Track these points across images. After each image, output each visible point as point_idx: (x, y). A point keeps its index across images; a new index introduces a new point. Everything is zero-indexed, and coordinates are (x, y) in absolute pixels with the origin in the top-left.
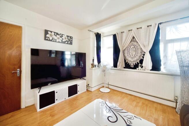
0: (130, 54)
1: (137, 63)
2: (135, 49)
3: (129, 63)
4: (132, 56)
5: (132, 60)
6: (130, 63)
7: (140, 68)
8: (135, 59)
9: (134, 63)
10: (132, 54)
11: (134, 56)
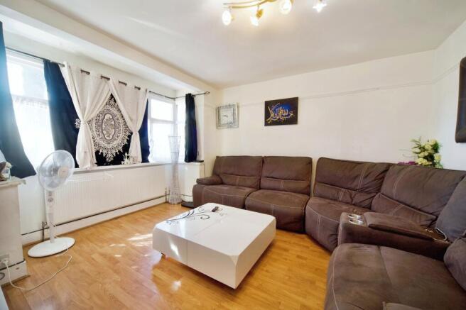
0: (105, 132)
1: (119, 151)
2: (113, 123)
3: (102, 153)
4: (109, 136)
5: (109, 146)
6: (105, 152)
7: (126, 160)
8: (115, 143)
9: (114, 152)
10: (108, 132)
11: (111, 137)
